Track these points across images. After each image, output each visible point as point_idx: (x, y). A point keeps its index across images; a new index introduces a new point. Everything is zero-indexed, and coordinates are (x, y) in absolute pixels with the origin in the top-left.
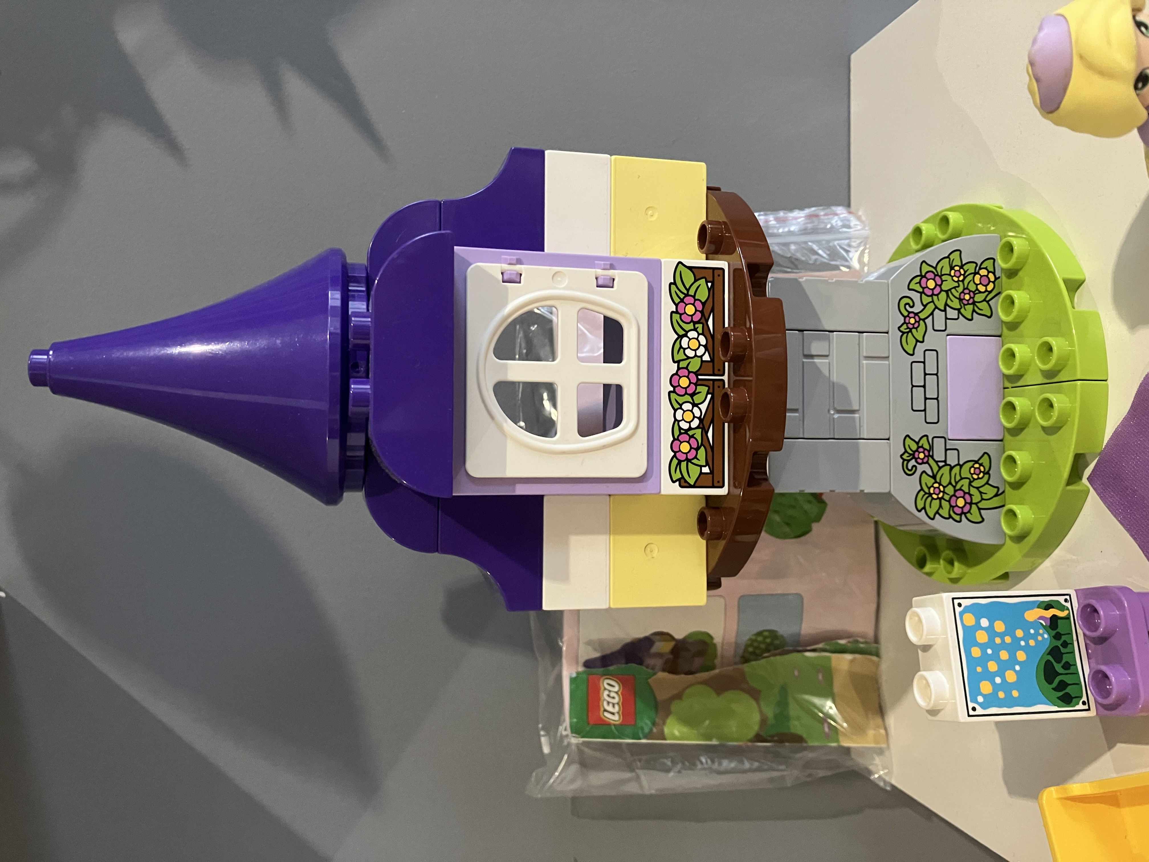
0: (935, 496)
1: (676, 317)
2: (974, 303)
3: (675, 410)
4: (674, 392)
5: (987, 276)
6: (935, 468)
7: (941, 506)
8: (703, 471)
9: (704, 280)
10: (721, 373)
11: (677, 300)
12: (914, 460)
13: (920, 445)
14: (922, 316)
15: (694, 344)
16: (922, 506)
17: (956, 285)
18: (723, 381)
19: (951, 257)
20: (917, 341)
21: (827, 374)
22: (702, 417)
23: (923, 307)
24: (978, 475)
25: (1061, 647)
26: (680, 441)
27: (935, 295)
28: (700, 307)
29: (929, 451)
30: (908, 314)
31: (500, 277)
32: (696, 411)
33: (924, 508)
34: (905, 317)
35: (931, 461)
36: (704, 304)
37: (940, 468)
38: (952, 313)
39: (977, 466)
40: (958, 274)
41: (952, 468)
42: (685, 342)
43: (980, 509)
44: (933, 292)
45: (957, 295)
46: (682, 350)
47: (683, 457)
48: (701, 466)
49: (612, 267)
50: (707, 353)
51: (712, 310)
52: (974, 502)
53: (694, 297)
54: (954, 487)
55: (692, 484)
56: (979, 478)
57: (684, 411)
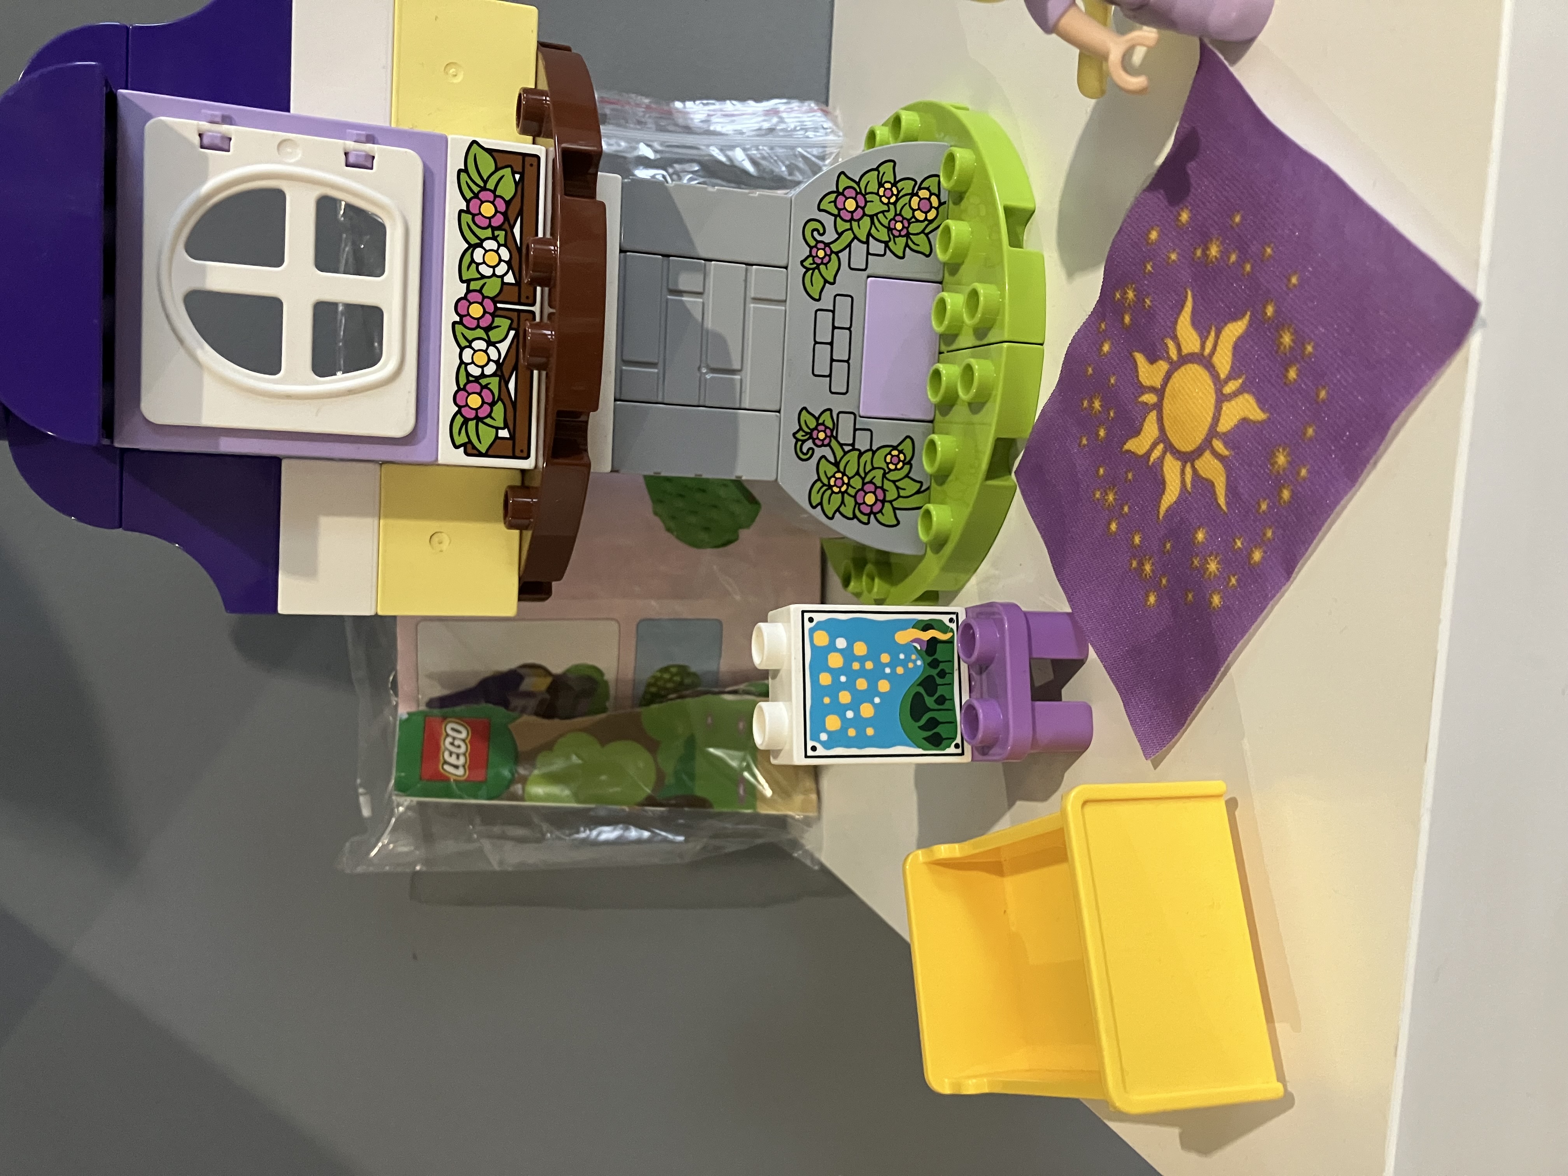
0: (836, 489)
1: (467, 218)
2: (908, 235)
3: (462, 349)
4: (461, 323)
5: (929, 199)
6: (839, 453)
7: (843, 502)
8: (500, 435)
9: (509, 169)
10: (530, 301)
11: (469, 195)
12: (811, 441)
13: (821, 421)
14: (835, 247)
15: (492, 259)
16: (819, 501)
17: (886, 208)
18: (533, 313)
19: (880, 169)
20: (826, 281)
21: (699, 318)
22: (501, 361)
23: (837, 236)
24: (896, 465)
25: (936, 677)
26: (467, 391)
27: (855, 220)
28: (502, 207)
29: (832, 431)
30: (816, 244)
31: (197, 140)
32: (492, 351)
33: (821, 504)
34: (811, 248)
35: (834, 443)
36: (508, 203)
37: (846, 453)
38: (876, 247)
39: (895, 453)
40: (888, 194)
41: (861, 454)
42: (478, 254)
43: (895, 509)
44: (852, 216)
45: (885, 222)
46: (474, 266)
47: (472, 414)
48: (497, 429)
49: (371, 139)
50: (510, 272)
51: (520, 213)
52: (888, 498)
53: (494, 191)
54: (863, 479)
55: (484, 452)
56: (896, 469)
57: (475, 351)
